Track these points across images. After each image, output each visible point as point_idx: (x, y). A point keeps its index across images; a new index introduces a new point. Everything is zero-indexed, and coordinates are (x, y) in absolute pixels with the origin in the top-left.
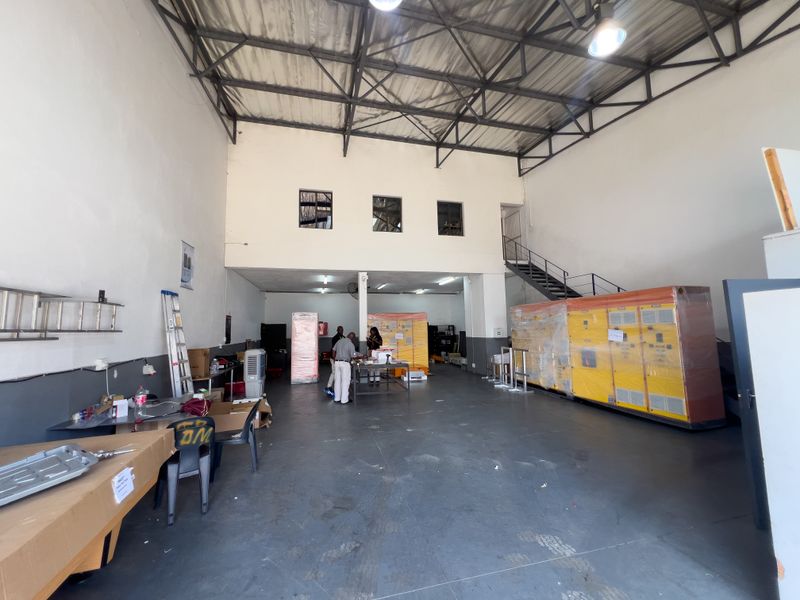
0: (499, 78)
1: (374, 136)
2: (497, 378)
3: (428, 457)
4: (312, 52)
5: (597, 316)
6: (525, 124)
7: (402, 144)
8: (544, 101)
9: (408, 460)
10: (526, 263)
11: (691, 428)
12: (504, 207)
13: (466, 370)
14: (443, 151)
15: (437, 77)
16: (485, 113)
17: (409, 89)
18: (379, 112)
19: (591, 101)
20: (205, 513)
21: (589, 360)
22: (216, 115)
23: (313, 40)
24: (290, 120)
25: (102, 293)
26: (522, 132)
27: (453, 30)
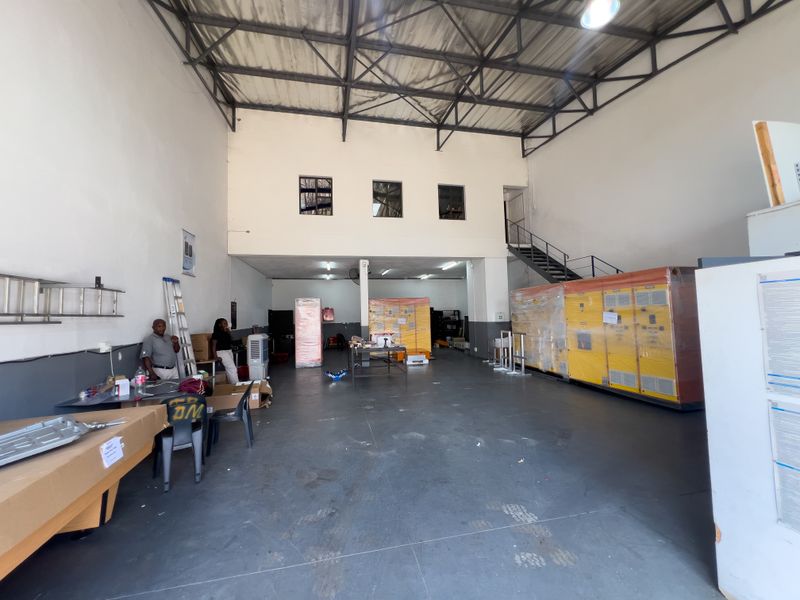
0: (497, 54)
1: (373, 119)
2: (498, 362)
3: (416, 434)
4: (305, 34)
5: (592, 299)
6: (527, 102)
7: (402, 128)
8: (546, 78)
9: (395, 437)
10: (529, 246)
11: (680, 408)
12: (507, 189)
13: (469, 354)
14: (444, 133)
15: (433, 56)
16: (483, 92)
17: (404, 70)
18: (377, 94)
19: (596, 76)
20: (197, 483)
21: (585, 343)
22: (213, 102)
23: (304, 22)
24: (288, 105)
25: (98, 279)
26: (525, 111)
27: (445, 5)
